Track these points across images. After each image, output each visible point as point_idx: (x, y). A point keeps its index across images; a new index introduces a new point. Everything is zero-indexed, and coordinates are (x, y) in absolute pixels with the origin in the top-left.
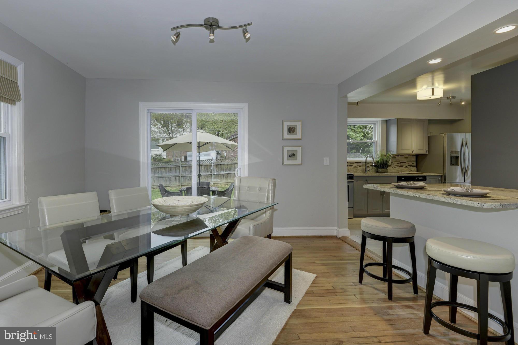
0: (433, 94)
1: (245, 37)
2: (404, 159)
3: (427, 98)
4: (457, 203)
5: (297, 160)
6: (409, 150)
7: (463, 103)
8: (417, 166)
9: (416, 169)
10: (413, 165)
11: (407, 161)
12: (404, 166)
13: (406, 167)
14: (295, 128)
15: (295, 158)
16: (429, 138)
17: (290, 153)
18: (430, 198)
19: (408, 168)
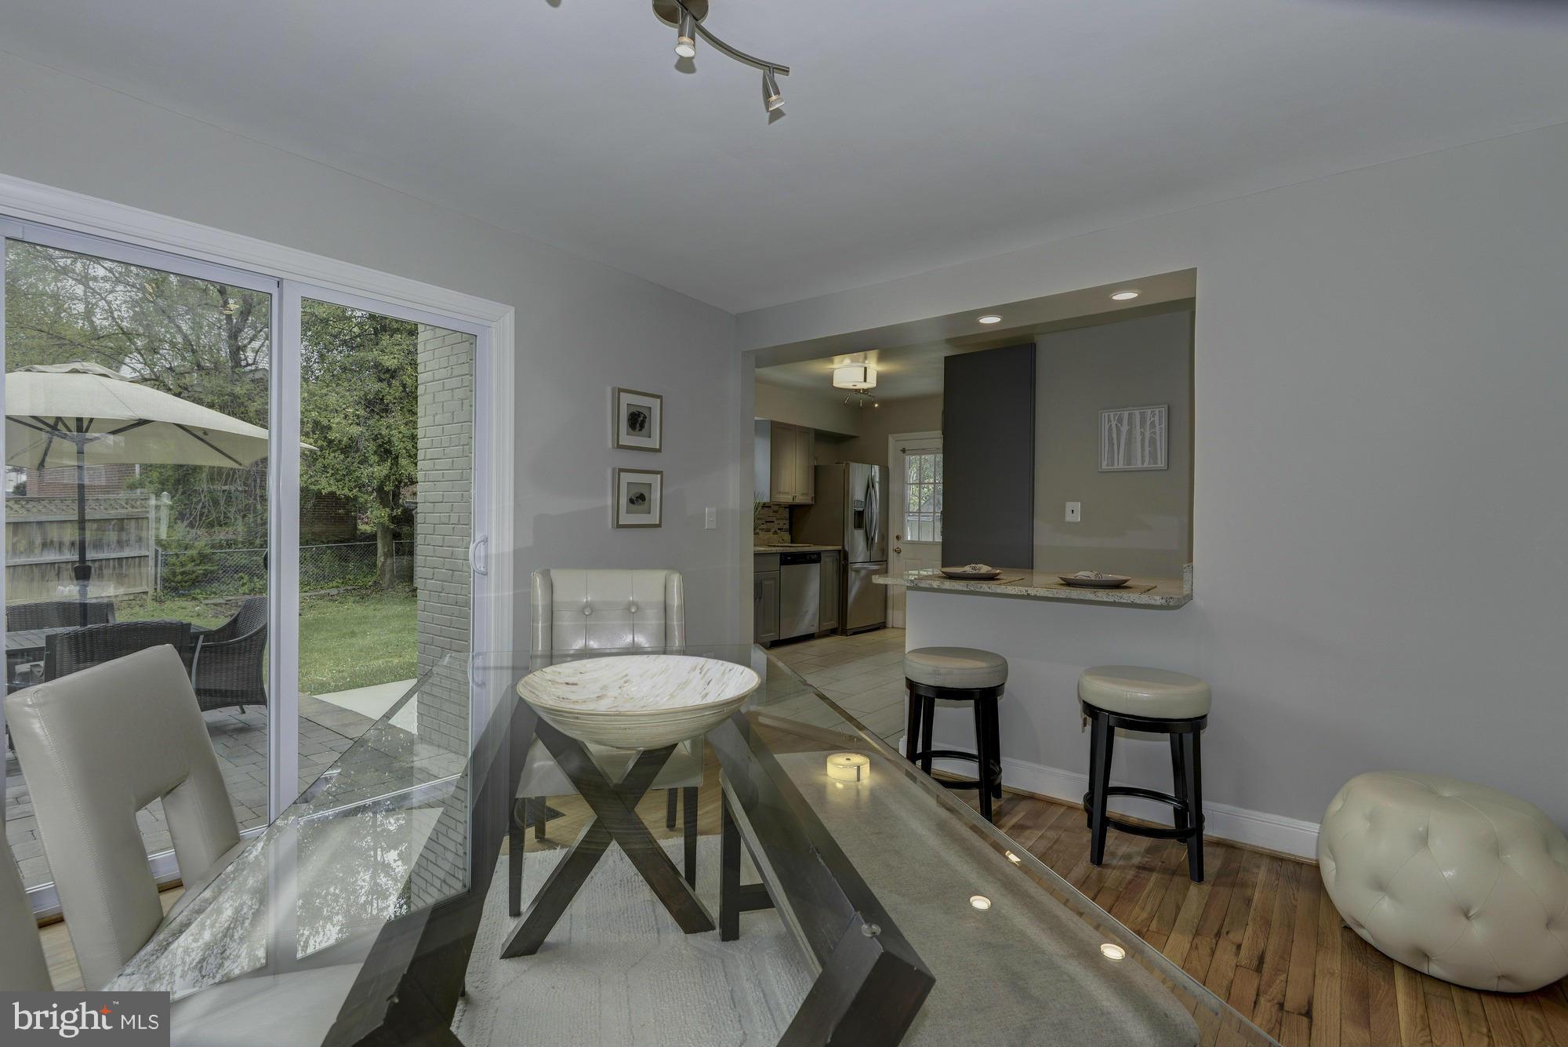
0: (865, 381)
1: (767, 104)
2: (771, 514)
3: (849, 386)
4: (1122, 601)
5: (649, 513)
6: (788, 493)
7: (876, 405)
8: (791, 531)
9: (789, 537)
10: (785, 527)
11: (777, 519)
12: (773, 531)
13: (775, 533)
14: (645, 417)
15: (645, 506)
16: (816, 469)
17: (636, 491)
18: (1061, 596)
19: (777, 534)
